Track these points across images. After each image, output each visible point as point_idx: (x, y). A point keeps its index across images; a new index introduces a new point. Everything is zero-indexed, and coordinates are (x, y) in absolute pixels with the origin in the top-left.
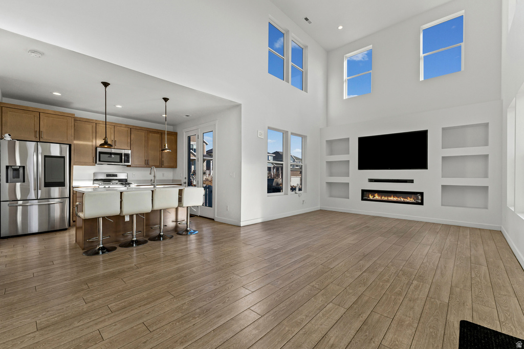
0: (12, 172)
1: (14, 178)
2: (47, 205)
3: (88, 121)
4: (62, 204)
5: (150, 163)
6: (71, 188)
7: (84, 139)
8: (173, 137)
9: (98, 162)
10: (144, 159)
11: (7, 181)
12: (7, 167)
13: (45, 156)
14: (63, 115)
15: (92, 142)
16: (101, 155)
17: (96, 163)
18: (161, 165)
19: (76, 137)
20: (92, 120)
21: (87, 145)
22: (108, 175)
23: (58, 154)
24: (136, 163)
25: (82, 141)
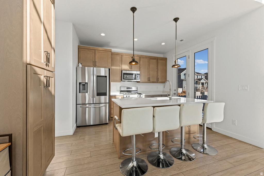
0: (82, 86)
1: (83, 90)
2: (99, 108)
3: (117, 54)
4: (106, 106)
5: (151, 80)
6: (110, 96)
7: (116, 66)
8: (164, 62)
9: (123, 80)
10: (147, 77)
11: (80, 92)
12: (80, 83)
13: (97, 76)
14: (106, 51)
15: (120, 66)
16: (124, 75)
17: (122, 80)
18: (157, 82)
19: (112, 65)
20: (120, 53)
21: (117, 69)
22: (127, 88)
23: (104, 75)
24: (143, 80)
25: (115, 67)
